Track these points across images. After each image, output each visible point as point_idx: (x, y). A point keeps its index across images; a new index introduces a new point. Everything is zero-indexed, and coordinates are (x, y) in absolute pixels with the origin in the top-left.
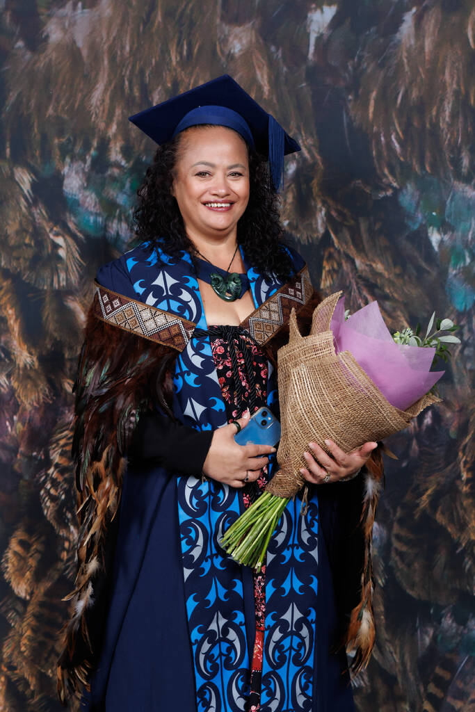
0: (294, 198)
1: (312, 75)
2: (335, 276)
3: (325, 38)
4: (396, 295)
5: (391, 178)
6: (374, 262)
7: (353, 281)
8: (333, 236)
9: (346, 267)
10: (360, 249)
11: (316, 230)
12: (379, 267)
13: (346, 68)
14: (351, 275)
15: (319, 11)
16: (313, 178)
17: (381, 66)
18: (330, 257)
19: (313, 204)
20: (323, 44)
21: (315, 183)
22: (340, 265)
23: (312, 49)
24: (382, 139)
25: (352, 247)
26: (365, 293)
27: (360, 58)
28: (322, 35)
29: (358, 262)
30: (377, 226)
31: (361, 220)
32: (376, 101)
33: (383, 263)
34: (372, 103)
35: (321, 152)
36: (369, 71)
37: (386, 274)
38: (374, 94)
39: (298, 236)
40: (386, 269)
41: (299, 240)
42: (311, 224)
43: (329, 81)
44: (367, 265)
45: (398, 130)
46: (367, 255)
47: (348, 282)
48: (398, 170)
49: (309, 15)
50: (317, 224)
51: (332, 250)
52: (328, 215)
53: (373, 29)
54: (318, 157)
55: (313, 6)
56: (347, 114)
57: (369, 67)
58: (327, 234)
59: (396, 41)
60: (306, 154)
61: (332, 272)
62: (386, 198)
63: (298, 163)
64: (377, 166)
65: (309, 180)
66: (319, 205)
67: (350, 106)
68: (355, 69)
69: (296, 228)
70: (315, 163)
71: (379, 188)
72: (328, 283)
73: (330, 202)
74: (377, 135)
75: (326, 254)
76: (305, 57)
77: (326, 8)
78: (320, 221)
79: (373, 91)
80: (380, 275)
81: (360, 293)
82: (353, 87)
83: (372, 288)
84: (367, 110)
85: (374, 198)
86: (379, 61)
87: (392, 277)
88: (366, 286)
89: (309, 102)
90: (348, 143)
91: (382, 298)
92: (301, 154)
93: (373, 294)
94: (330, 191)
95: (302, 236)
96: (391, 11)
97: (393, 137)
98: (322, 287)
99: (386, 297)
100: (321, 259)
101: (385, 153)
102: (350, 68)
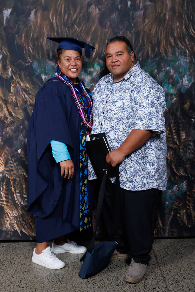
0: (2, 65)
1: (5, 29)
2: (15, 88)
3: (9, 18)
4: (33, 94)
5: (30, 59)
6: (26, 84)
7: (20, 90)
8: (14, 76)
9: (18, 85)
10: (22, 80)
11: (9, 75)
12: (28, 85)
13: (15, 27)
14: (19, 88)
15: (6, 10)
16: (7, 60)
17: (25, 26)
18: (13, 83)
19: (7, 67)
20: (8, 20)
21: (8, 60)
22: (16, 85)
23: (5, 22)
24: (27, 48)
25: (19, 80)
26: (24, 93)
27: (19, 24)
28: (8, 17)
29: (21, 84)
30: (26, 74)
31: (22, 72)
32: (24, 37)
33: (28, 84)
34: (23, 37)
35: (9, 52)
36: (22, 28)
37: (30, 87)
38: (24, 35)
39: (4, 76)
40: (30, 86)
41: (4, 78)
42: (7, 73)
43: (10, 31)
44: (24, 85)
45: (31, 45)
46: (24, 82)
47: (19, 90)
48: (32, 57)
49: (4, 11)
50: (9, 73)
51: (14, 81)
52: (12, 70)
53: (22, 16)
54: (8, 53)
55: (5, 9)
56: (16, 40)
57: (22, 27)
58: (12, 76)
59: (29, 19)
60: (5, 53)
61: (14, 87)
62: (29, 65)
63: (2, 55)
64: (26, 56)
65: (6, 60)
66: (9, 67)
67: (17, 38)
68: (18, 27)
69: (3, 74)
70: (8, 55)
71: (27, 62)
72: (13, 90)
73: (13, 66)
74: (25, 47)
75: (12, 81)
76: (3, 24)
77: (8, 9)
78: (10, 72)
79: (23, 34)
80: (28, 88)
81: (22, 93)
82: (18, 33)
83: (26, 91)
84: (22, 39)
85: (25, 65)
86: (25, 25)
87: (31, 88)
88: (24, 91)
89: (5, 37)
90: (17, 49)
91: (29, 94)
92: (3, 52)
93: (26, 93)
94: (12, 63)
95: (5, 76)
96: (27, 10)
97: (30, 48)
98: (11, 91)
99: (30, 94)
100: (11, 83)
101: (28, 52)
102: (16, 27)
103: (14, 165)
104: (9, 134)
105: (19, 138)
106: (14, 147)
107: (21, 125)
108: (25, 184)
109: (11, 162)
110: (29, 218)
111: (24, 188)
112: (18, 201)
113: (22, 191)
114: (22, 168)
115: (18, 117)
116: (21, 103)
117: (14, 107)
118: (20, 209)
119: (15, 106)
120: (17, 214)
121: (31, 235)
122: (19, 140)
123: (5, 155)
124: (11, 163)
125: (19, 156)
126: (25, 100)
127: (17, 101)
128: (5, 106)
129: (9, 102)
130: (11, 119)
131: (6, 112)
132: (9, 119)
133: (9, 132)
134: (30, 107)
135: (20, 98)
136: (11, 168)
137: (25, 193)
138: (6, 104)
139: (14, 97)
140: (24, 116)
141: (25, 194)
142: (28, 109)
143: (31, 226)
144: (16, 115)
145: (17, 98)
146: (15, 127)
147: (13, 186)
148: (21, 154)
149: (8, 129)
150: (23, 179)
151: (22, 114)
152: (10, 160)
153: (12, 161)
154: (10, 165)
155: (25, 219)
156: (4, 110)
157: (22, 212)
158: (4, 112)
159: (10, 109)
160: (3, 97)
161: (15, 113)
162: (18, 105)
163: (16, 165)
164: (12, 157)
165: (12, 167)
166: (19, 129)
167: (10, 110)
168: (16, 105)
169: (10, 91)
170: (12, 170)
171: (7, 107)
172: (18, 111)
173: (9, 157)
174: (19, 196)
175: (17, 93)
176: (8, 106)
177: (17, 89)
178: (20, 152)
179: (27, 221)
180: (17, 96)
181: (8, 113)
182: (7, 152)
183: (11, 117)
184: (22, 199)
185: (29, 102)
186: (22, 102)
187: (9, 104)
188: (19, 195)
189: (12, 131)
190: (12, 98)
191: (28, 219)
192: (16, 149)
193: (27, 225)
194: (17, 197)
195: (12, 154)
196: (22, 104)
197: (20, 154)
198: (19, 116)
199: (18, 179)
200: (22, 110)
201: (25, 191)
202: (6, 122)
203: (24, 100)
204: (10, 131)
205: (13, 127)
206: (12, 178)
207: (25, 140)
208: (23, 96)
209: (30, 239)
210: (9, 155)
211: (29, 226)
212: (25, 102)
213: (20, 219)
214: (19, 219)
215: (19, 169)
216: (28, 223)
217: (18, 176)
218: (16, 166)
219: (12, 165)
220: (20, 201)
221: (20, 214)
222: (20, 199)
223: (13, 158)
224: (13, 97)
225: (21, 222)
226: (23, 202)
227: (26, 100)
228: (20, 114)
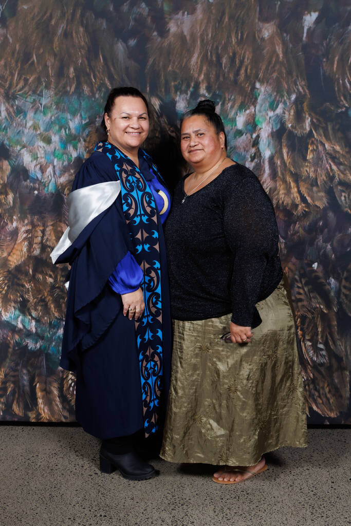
0: (294, 112)
1: (305, 48)
2: (314, 153)
3: (312, 29)
4: (346, 163)
5: (344, 102)
6: (335, 145)
7: (324, 155)
8: (314, 132)
9: (320, 148)
10: (328, 139)
11: (305, 129)
12: (338, 148)
13: (322, 45)
14: (323, 152)
15: (309, 15)
16: (304, 102)
17: (341, 43)
18: (313, 143)
19: (304, 115)
20: (311, 32)
21: (305, 104)
22: (317, 147)
23: (305, 35)
24: (341, 81)
25: (324, 138)
26: (330, 161)
27: (330, 39)
28: (310, 27)
29: (327, 146)
30: (337, 127)
31: (329, 124)
32: (338, 62)
33: (339, 146)
34: (336, 62)
35: (309, 88)
36: (334, 46)
37: (341, 152)
38: (337, 58)
39: (296, 132)
40: (341, 149)
41: (296, 134)
42: (303, 126)
43: (313, 51)
44: (331, 147)
45: (349, 76)
46: (331, 142)
47: (321, 156)
48: (348, 97)
49: (304, 17)
50: (306, 126)
51: (313, 139)
52: (312, 121)
53: (337, 24)
54: (307, 91)
55: (306, 12)
56: (323, 68)
57: (334, 44)
58: (311, 131)
59: (348, 31)
60: (301, 89)
61: (313, 151)
62: (342, 112)
63: (297, 94)
64: (338, 96)
65: (302, 103)
66: (307, 116)
67: (324, 64)
68: (327, 45)
69: (295, 128)
70: (306, 94)
71: (339, 107)
72: (311, 156)
73: (313, 114)
74: (338, 79)
75: (310, 141)
76: (301, 39)
77: (313, 14)
78: (307, 124)
79: (336, 57)
80: (338, 152)
81: (327, 162)
82: (326, 55)
83: (333, 158)
84: (333, 66)
85: (335, 112)
86: (340, 41)
87: (344, 153)
88: (331, 158)
89: (303, 62)
90: (323, 84)
91: (338, 164)
92: (298, 89)
93: (334, 162)
94: (313, 109)
95: (298, 132)
96: (347, 14)
97: (346, 81)
98: (308, 158)
99: (341, 164)
100: (308, 144)
101: (342, 89)
102: (325, 44)
103: (304, 290)
104: (299, 236)
105: (315, 243)
106: (306, 259)
107: (320, 219)
108: (321, 325)
109: (300, 285)
110: (326, 386)
111: (319, 332)
112: (308, 354)
113: (315, 337)
114: (318, 296)
115: (316, 206)
116: (323, 179)
117: (310, 187)
118: (311, 369)
119: (312, 185)
120: (305, 378)
121: (328, 416)
122: (315, 246)
123: (290, 273)
124: (299, 287)
125: (314, 274)
126: (331, 174)
127: (316, 175)
128: (295, 185)
129: (303, 178)
130: (304, 209)
131: (296, 195)
132: (300, 207)
133: (298, 232)
134: (339, 188)
135: (323, 171)
136: (298, 297)
137: (320, 341)
138: (297, 182)
139: (313, 169)
140: (327, 202)
141: (320, 343)
142: (335, 190)
143: (328, 399)
144: (313, 201)
145: (317, 170)
146: (310, 224)
147: (299, 328)
148: (318, 271)
149: (297, 226)
150: (319, 316)
151: (325, 200)
152: (297, 282)
153: (302, 283)
154: (296, 290)
155: (318, 387)
156: (292, 192)
157: (313, 375)
158: (292, 196)
159: (303, 190)
160: (292, 169)
161: (312, 198)
162: (319, 183)
163: (309, 290)
164: (302, 276)
165: (300, 294)
166: (317, 226)
167: (303, 192)
168: (314, 183)
169: (305, 159)
170: (301, 300)
171: (298, 188)
172: (317, 193)
173: (297, 277)
174: (310, 346)
175: (318, 162)
176: (300, 184)
177: (319, 153)
178: (315, 268)
179: (321, 391)
180: (318, 167)
181: (299, 197)
182: (293, 268)
183: (304, 205)
184: (314, 352)
185: (338, 179)
186: (325, 178)
187: (302, 181)
188: (310, 344)
189: (304, 229)
190: (308, 170)
191: (323, 388)
192: (309, 262)
193: (322, 396)
194: (305, 348)
195: (302, 272)
196: (325, 182)
197: (316, 271)
198: (318, 203)
199: (310, 316)
200: (325, 192)
201: (322, 337)
202: (295, 214)
203: (329, 174)
204: (300, 228)
205: (307, 223)
206: (299, 313)
207: (327, 246)
208: (329, 168)
209: (325, 423)
210: (297, 273)
211: (324, 399)
212: (331, 178)
213: (309, 386)
214: (307, 387)
215: (313, 297)
216: (323, 394)
217: (309, 311)
218: (307, 293)
219: (301, 291)
220: (311, 355)
221: (309, 379)
222: (312, 352)
223: (304, 278)
224: (310, 168)
225: (310, 392)
226: (317, 357)
227: (333, 174)
228: (321, 199)
